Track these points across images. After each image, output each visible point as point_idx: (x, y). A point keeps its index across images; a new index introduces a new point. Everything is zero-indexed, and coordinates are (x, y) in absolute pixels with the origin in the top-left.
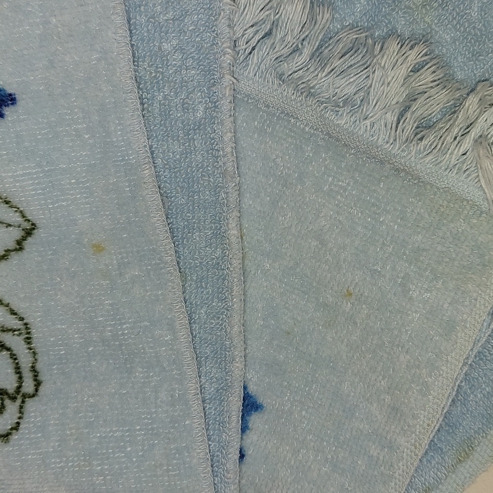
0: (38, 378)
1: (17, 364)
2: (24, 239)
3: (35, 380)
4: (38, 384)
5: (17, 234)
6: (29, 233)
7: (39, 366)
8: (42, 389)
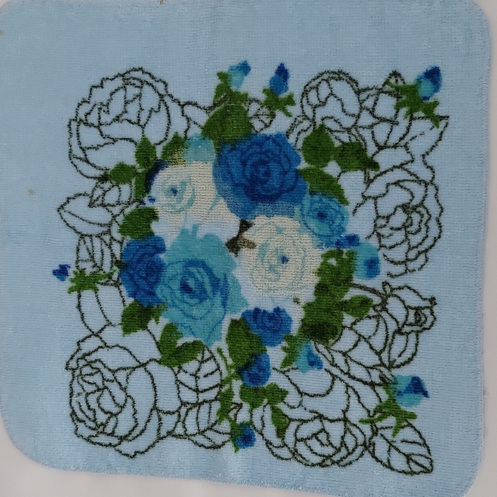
0: (69, 129)
1: (78, 139)
2: (65, 204)
3: (70, 128)
4: (69, 126)
5: (67, 207)
6: (62, 207)
7: (68, 135)
8: (67, 123)
